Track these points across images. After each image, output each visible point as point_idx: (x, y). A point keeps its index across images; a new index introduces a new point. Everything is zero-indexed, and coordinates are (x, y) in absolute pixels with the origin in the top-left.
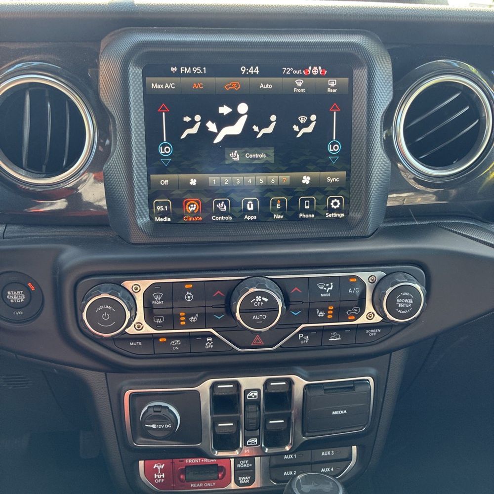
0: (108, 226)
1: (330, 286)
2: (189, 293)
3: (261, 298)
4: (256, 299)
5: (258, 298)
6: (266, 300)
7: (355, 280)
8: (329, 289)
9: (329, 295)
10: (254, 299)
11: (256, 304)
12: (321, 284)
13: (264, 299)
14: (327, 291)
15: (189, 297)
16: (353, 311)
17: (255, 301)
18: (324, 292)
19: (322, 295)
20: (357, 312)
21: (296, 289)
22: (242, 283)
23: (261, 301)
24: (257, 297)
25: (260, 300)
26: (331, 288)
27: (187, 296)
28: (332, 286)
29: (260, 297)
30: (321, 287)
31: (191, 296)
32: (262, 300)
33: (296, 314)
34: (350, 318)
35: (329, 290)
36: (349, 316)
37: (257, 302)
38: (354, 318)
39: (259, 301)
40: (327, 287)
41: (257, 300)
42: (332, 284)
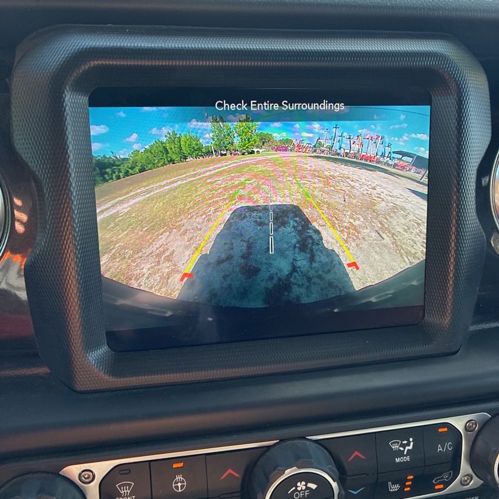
0: (36, 355)
1: (408, 444)
2: (179, 478)
3: (306, 485)
4: (297, 487)
5: (301, 486)
6: (313, 486)
7: (446, 429)
8: (407, 448)
9: (408, 458)
10: (294, 488)
11: (297, 495)
12: (396, 442)
13: (310, 485)
14: (405, 453)
15: (179, 485)
16: (442, 478)
17: (296, 490)
18: (400, 454)
19: (398, 460)
20: (447, 479)
21: (356, 453)
22: (268, 453)
23: (305, 490)
24: (299, 484)
25: (304, 488)
26: (410, 447)
27: (176, 483)
28: (412, 443)
29: (303, 483)
30: (395, 447)
31: (183, 482)
32: (307, 488)
33: (355, 493)
34: (436, 487)
35: (408, 450)
36: (437, 484)
37: (299, 492)
38: (442, 486)
39: (302, 490)
40: (404, 446)
41: (299, 489)
42: (411, 439)
